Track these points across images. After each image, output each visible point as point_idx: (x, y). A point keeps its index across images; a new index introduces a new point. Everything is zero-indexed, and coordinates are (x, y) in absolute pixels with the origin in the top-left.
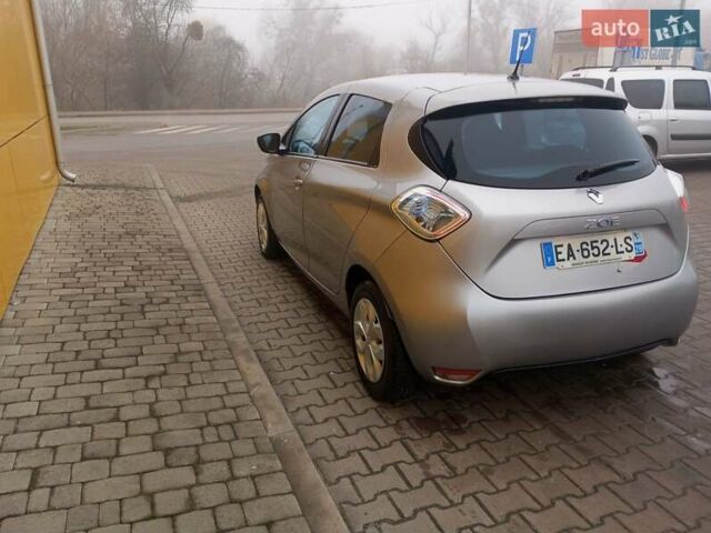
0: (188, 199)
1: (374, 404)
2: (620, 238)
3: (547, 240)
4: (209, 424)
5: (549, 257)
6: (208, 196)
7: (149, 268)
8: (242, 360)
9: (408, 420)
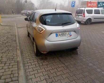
0: (20, 28)
1: (36, 56)
2: (68, 33)
3: (56, 33)
4: (9, 59)
5: (57, 35)
6: (23, 27)
7: (9, 38)
8: (17, 50)
9: (39, 58)
